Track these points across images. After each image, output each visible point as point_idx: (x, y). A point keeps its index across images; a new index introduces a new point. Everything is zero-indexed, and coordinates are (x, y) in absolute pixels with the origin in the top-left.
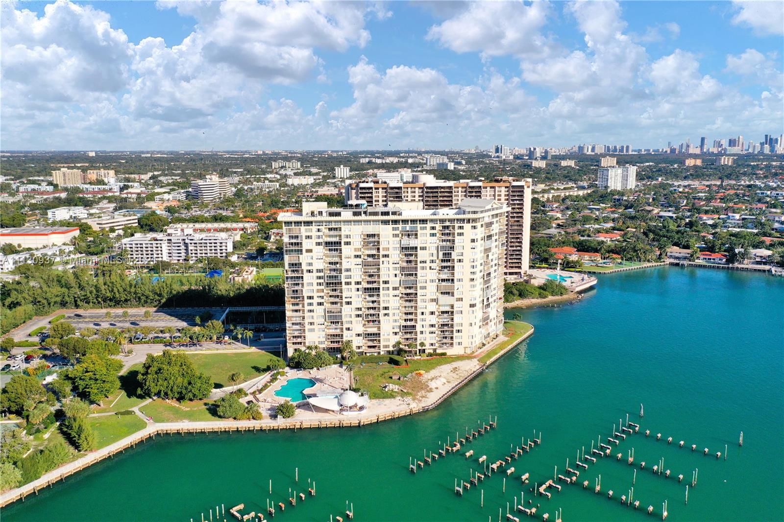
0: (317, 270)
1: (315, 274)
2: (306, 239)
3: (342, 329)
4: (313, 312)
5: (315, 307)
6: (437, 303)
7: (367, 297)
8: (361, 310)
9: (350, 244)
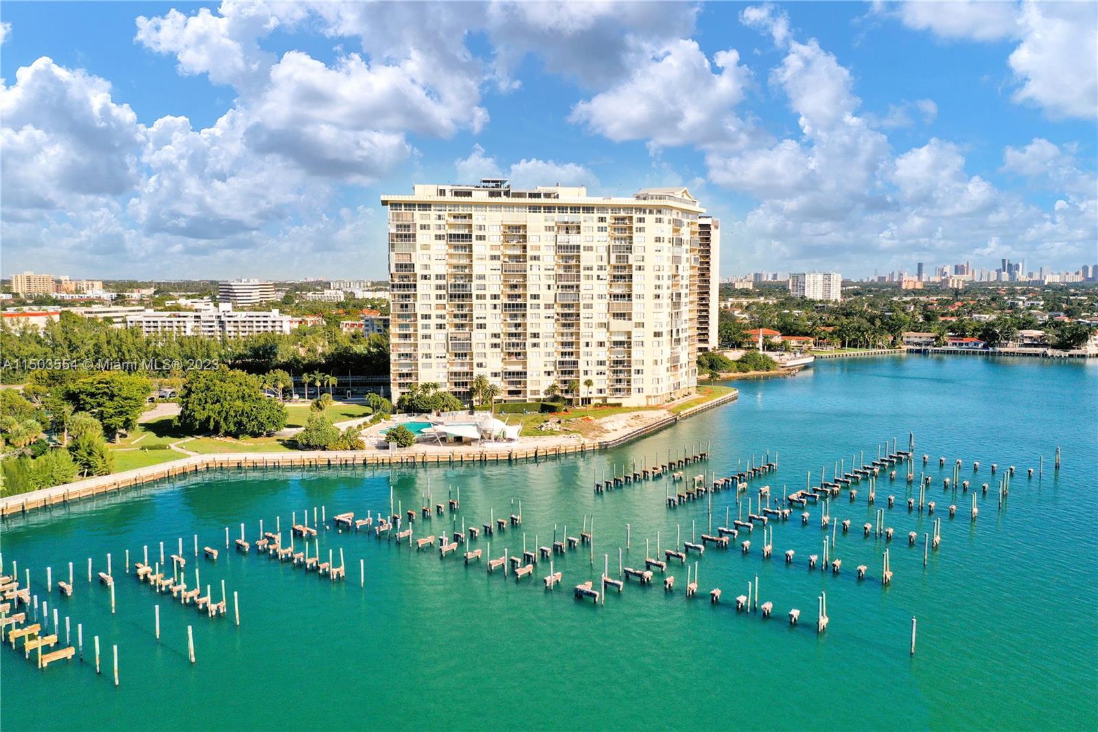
0: (437, 275)
1: (434, 282)
2: (421, 229)
3: (471, 364)
4: (430, 338)
5: (432, 331)
6: (608, 330)
7: (508, 319)
8: (499, 337)
9: (484, 239)
